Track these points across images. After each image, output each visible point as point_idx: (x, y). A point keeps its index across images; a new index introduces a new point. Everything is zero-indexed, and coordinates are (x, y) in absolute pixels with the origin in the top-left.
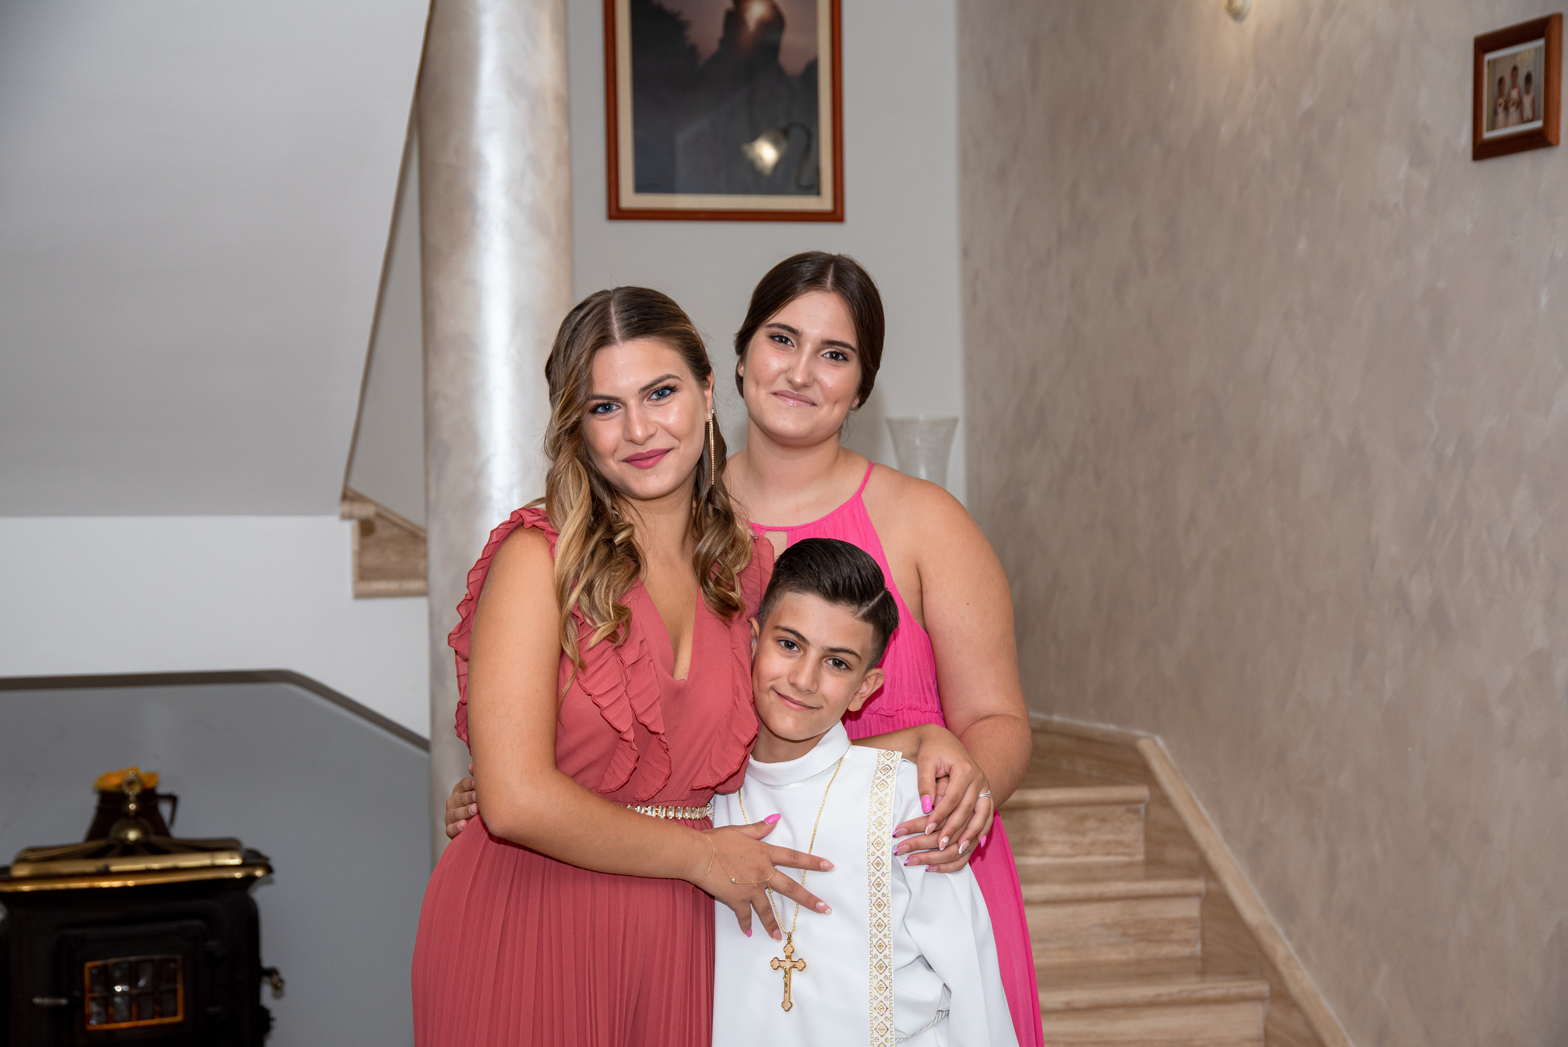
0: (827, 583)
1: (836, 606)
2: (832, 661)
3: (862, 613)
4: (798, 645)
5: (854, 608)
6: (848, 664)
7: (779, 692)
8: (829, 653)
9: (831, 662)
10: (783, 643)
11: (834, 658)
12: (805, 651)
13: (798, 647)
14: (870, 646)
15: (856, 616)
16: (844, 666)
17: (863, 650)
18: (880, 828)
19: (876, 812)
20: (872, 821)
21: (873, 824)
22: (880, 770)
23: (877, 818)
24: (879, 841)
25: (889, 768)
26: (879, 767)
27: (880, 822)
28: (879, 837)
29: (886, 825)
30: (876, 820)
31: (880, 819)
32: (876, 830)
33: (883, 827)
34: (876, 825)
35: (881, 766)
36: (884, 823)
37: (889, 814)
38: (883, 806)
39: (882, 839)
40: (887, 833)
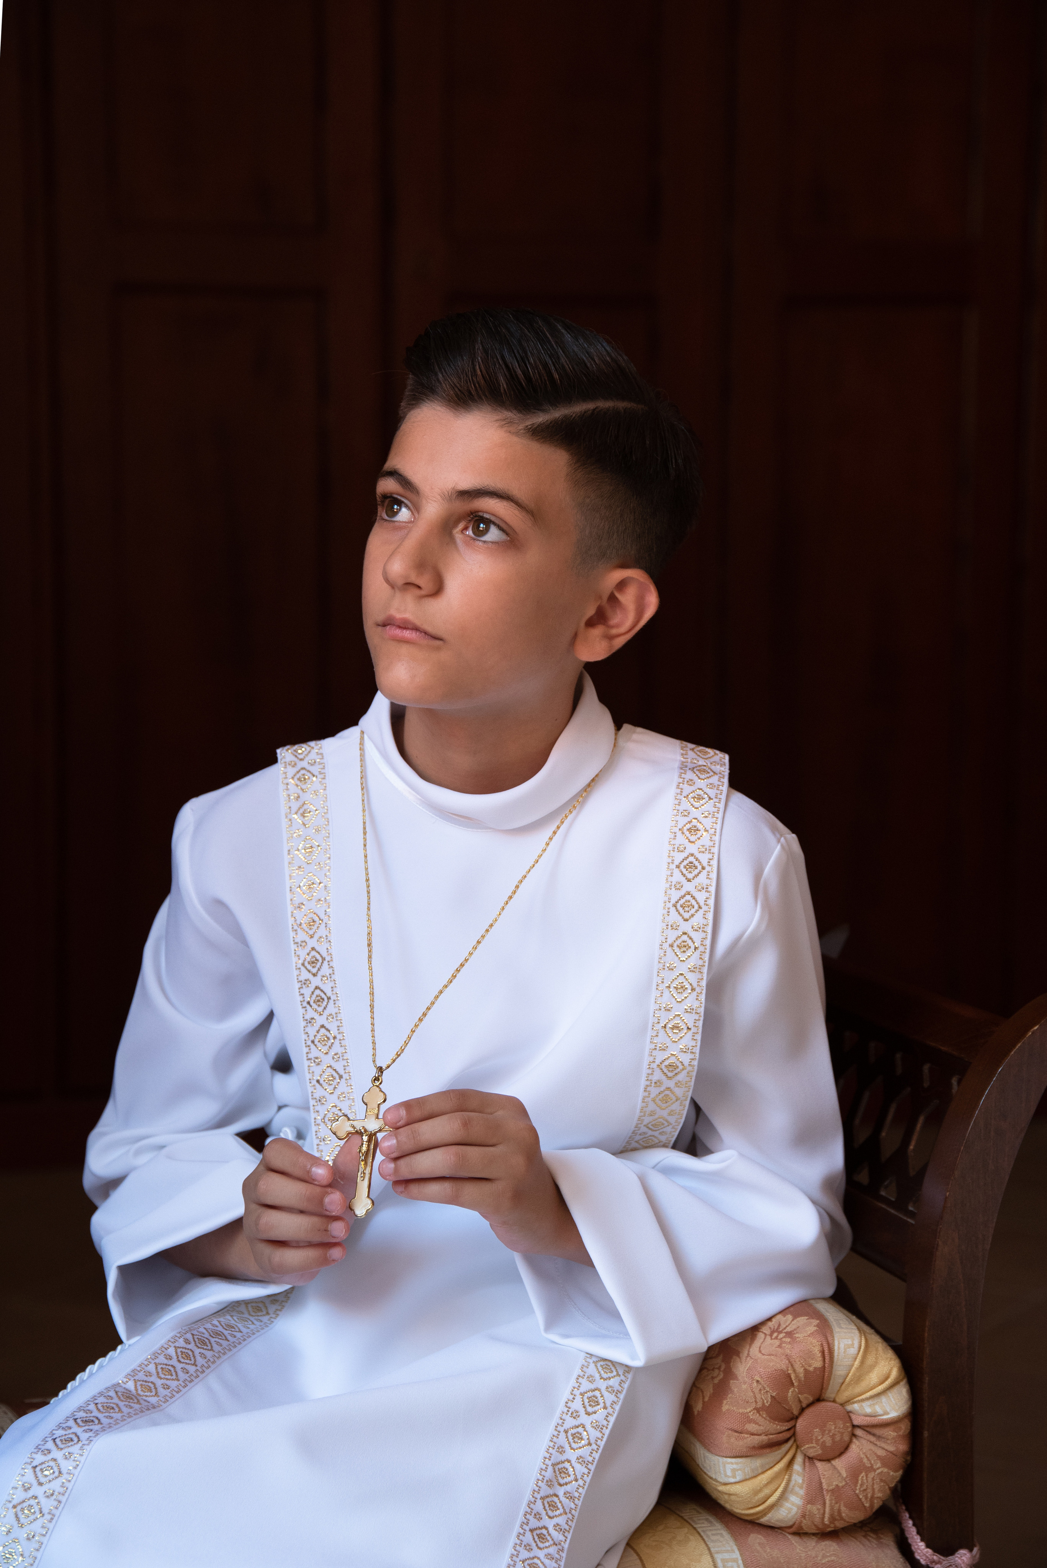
3: (529, 423)
4: (407, 503)
5: (509, 414)
8: (458, 505)
15: (511, 429)
18: (690, 876)
19: (685, 846)
20: (677, 863)
21: (678, 867)
22: (692, 769)
23: (686, 856)
24: (689, 901)
25: (709, 771)
26: (690, 765)
27: (691, 863)
28: (689, 894)
29: (704, 871)
30: (685, 861)
31: (691, 859)
32: (683, 879)
33: (696, 876)
34: (684, 871)
35: (695, 763)
36: (700, 868)
37: (710, 850)
38: (698, 836)
39: (694, 898)
40: (705, 887)
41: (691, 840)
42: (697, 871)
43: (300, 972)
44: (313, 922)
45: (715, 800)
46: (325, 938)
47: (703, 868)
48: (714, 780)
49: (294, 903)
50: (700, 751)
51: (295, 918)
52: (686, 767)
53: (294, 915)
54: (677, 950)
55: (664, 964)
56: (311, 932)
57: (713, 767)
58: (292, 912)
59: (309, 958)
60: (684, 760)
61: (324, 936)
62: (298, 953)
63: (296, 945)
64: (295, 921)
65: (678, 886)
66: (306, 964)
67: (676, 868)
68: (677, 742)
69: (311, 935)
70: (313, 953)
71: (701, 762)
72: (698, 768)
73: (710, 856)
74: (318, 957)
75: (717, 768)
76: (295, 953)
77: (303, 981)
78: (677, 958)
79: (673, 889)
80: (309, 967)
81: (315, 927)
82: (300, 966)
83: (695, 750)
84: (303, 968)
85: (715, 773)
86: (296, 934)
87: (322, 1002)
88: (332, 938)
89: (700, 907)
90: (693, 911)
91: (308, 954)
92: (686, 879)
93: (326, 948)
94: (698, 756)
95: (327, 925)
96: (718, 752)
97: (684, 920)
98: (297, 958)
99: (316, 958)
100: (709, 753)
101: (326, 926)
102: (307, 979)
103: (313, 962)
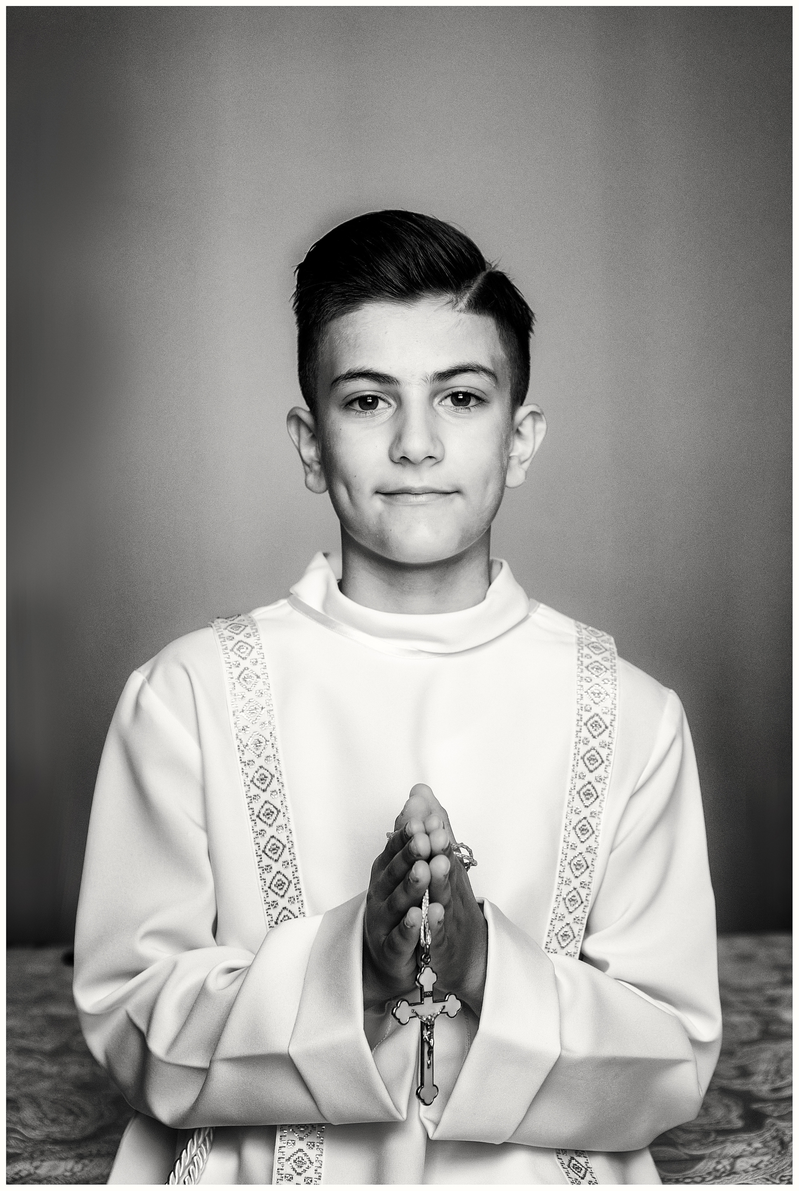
0: (390, 272)
1: (417, 304)
2: (449, 399)
3: (465, 300)
4: (383, 396)
5: (449, 297)
6: (478, 394)
7: (385, 492)
8: (438, 385)
9: (448, 401)
10: (357, 406)
11: (449, 392)
12: (399, 399)
13: (383, 400)
14: (500, 353)
15: (458, 308)
16: (473, 402)
17: (493, 360)
18: (595, 733)
19: (591, 706)
20: (584, 720)
21: (586, 724)
22: (587, 646)
23: (592, 716)
24: (594, 756)
25: (601, 647)
26: (586, 642)
27: (596, 722)
28: (595, 749)
29: (606, 730)
30: (591, 720)
31: (596, 718)
32: (589, 736)
33: (600, 734)
34: (591, 728)
35: (588, 640)
36: (603, 727)
37: (612, 712)
38: (601, 699)
39: (598, 753)
40: (607, 744)
41: (596, 702)
42: (601, 730)
43: (249, 788)
44: (259, 743)
45: (611, 670)
46: (273, 757)
47: (607, 727)
48: (607, 654)
49: (238, 725)
50: (592, 631)
51: (240, 740)
52: (582, 643)
53: (239, 737)
54: (583, 797)
55: (571, 808)
56: (258, 752)
57: (604, 644)
58: (237, 735)
59: (257, 776)
60: (580, 636)
61: (272, 756)
62: (245, 771)
63: (243, 764)
64: (241, 742)
65: (585, 742)
66: (255, 781)
67: (584, 725)
68: (572, 621)
69: (258, 755)
70: (262, 771)
71: (594, 639)
72: (592, 645)
73: (612, 717)
74: (267, 774)
75: (607, 646)
76: (243, 772)
77: (259, 831)
78: (582, 804)
79: (582, 744)
80: (258, 784)
81: (262, 748)
82: (248, 783)
83: (588, 629)
84: (252, 785)
85: (606, 650)
86: (243, 754)
87: (272, 815)
88: (279, 756)
89: (603, 762)
90: (597, 764)
91: (256, 772)
92: (592, 736)
93: (274, 766)
94: (591, 634)
95: (274, 745)
96: (605, 634)
97: (590, 772)
98: (245, 776)
99: (265, 776)
100: (598, 634)
101: (273, 747)
102: (256, 794)
103: (263, 779)
